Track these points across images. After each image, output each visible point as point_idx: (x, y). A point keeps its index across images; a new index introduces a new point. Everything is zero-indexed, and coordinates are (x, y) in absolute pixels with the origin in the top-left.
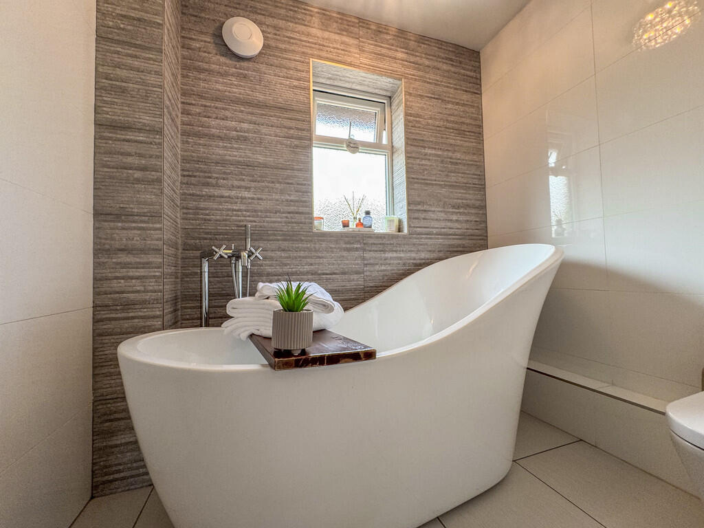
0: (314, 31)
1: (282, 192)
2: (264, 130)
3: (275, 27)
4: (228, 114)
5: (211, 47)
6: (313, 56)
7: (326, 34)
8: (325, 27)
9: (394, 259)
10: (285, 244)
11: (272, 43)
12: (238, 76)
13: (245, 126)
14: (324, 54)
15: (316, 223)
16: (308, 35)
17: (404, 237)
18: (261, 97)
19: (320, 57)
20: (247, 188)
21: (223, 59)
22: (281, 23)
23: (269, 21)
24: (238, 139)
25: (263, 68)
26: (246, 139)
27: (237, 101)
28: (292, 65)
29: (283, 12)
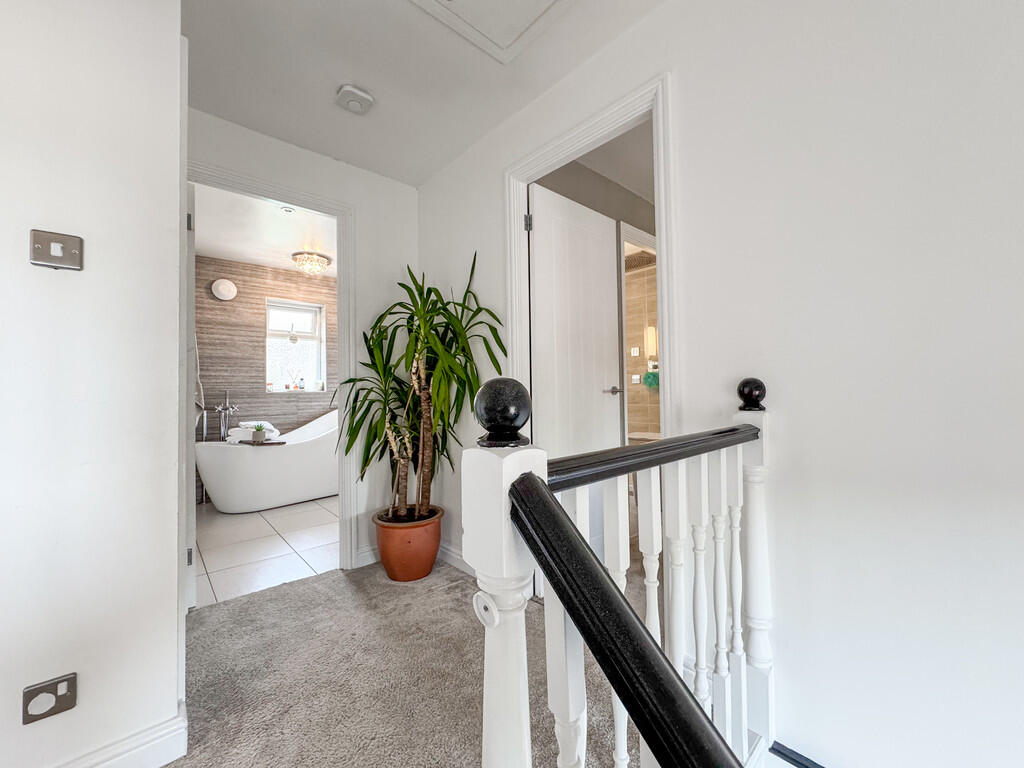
0: (268, 281)
1: (247, 372)
2: (236, 338)
3: (244, 281)
4: (215, 331)
5: (204, 295)
6: (267, 295)
7: (276, 283)
8: (275, 279)
9: (317, 406)
10: (249, 400)
11: (241, 290)
12: (220, 309)
13: (224, 337)
14: (274, 294)
15: (268, 387)
16: (264, 283)
17: (324, 394)
18: (234, 320)
19: (271, 296)
20: (227, 371)
21: (212, 301)
22: (247, 278)
23: (240, 277)
24: (220, 344)
25: (236, 304)
26: (225, 344)
27: (221, 324)
28: (252, 301)
29: (248, 272)
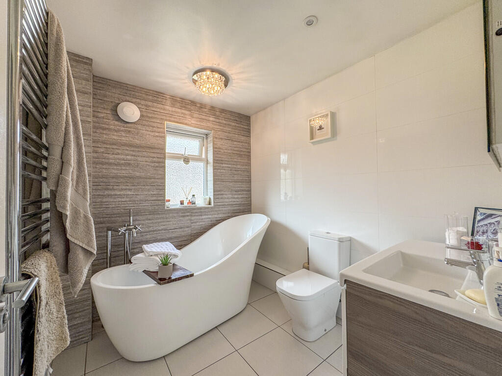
0: (167, 107)
1: (149, 190)
2: (139, 159)
3: (146, 106)
4: (119, 151)
5: (110, 116)
6: (166, 120)
7: (174, 109)
8: (173, 105)
9: (206, 219)
10: (150, 217)
11: (145, 114)
12: (125, 131)
13: (129, 157)
14: (173, 119)
15: (167, 204)
16: (164, 109)
17: (212, 208)
18: (138, 142)
19: (170, 121)
20: (130, 190)
21: (116, 123)
22: (150, 104)
23: (143, 102)
24: (125, 164)
25: (139, 127)
26: (129, 164)
27: (125, 145)
28: (155, 125)
29: (150, 97)
